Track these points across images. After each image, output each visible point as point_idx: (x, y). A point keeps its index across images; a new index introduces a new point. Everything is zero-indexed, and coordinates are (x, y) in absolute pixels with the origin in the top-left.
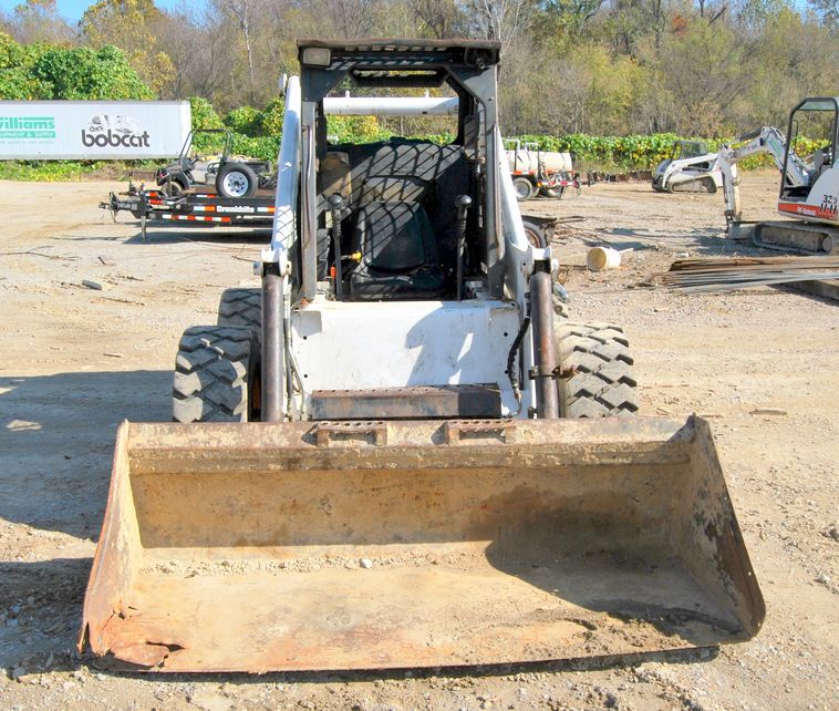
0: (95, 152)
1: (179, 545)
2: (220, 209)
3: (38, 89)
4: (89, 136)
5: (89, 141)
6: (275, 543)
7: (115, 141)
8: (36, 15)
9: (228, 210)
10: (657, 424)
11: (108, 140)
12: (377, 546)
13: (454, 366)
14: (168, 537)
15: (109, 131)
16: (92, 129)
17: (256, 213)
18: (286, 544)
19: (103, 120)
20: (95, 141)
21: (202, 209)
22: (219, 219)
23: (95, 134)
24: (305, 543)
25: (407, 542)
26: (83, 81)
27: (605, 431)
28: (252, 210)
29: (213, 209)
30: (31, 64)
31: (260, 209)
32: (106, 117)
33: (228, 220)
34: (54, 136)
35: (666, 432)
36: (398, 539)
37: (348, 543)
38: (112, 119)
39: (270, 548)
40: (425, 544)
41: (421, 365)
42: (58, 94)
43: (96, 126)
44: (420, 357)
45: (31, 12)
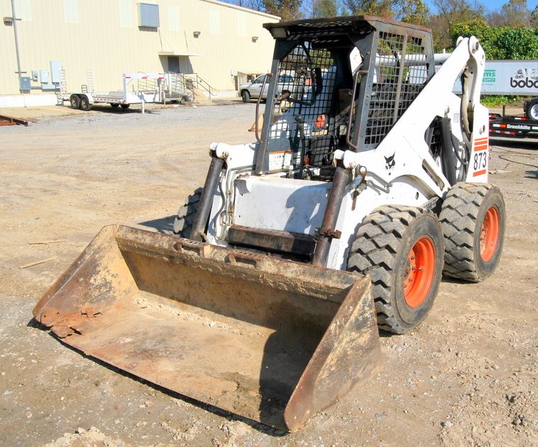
0: (518, 90)
1: (151, 292)
2: (509, 126)
3: (497, 53)
4: (515, 81)
5: (514, 84)
6: (184, 302)
7: (529, 84)
8: (515, 10)
9: (514, 127)
10: (342, 276)
11: (526, 84)
12: (224, 317)
13: (308, 222)
14: (148, 287)
15: (527, 78)
16: (517, 77)
17: (531, 130)
18: (189, 304)
19: (524, 72)
20: (518, 84)
21: (498, 126)
22: (508, 133)
23: (518, 80)
24: (196, 306)
25: (237, 318)
26: (523, 48)
27: (311, 274)
28: (529, 128)
29: (504, 126)
30: (495, 39)
31: (534, 128)
32: (526, 70)
33: (513, 133)
34: (494, 81)
35: (346, 283)
36: (233, 316)
37: (212, 311)
38: (530, 71)
39: (182, 304)
40: (245, 322)
41: (292, 219)
42: (508, 57)
43: (519, 75)
44: (292, 214)
45: (511, 8)
